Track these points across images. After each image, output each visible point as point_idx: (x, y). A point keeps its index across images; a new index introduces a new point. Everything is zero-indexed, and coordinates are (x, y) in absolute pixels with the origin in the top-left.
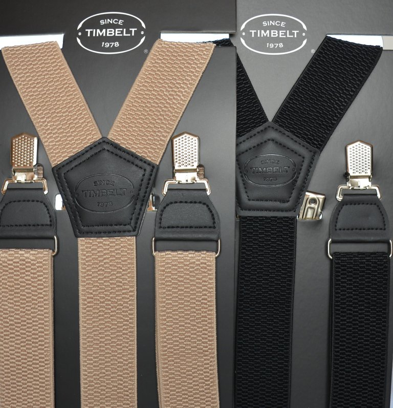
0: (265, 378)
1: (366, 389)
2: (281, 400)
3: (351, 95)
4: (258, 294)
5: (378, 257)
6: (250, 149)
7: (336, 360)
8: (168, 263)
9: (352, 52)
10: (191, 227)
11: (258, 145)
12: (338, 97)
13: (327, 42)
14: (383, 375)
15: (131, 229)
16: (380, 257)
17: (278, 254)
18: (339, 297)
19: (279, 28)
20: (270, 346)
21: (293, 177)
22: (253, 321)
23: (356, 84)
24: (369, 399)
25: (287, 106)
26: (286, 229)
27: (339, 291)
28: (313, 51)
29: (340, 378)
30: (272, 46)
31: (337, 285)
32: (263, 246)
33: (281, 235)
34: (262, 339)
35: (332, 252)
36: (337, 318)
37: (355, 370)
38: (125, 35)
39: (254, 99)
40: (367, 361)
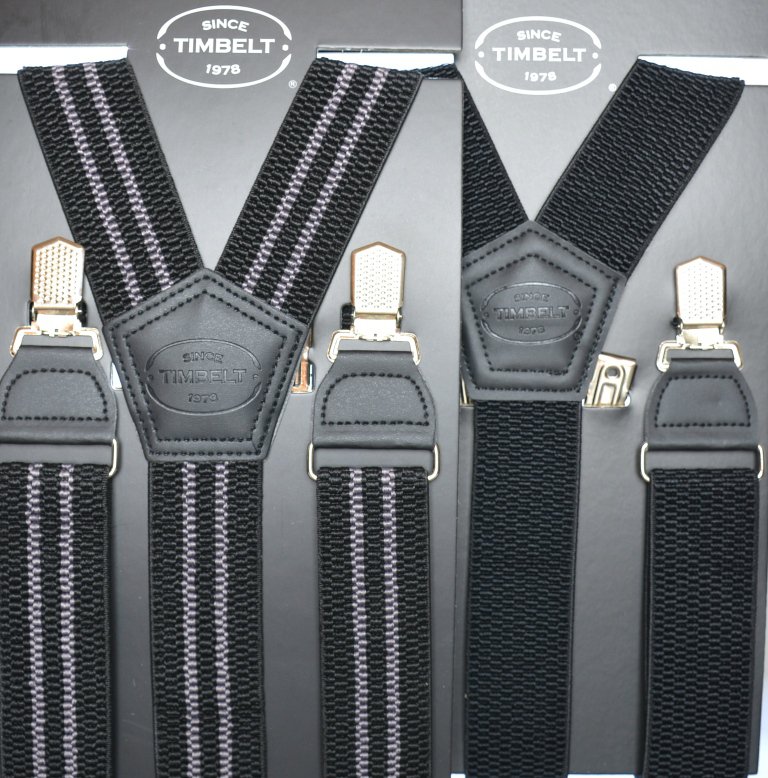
0: (521, 707)
1: (713, 728)
2: (552, 750)
3: (686, 172)
4: (508, 549)
5: (736, 477)
6: (494, 273)
7: (656, 672)
9: (686, 90)
11: (509, 265)
12: (659, 175)
13: (639, 70)
14: (746, 702)
16: (741, 477)
17: (546, 471)
18: (661, 554)
19: (548, 44)
20: (532, 647)
21: (575, 326)
22: (499, 600)
23: (696, 150)
24: (719, 748)
25: (564, 192)
26: (561, 425)
27: (663, 542)
28: (613, 88)
29: (665, 707)
30: (534, 77)
31: (658, 530)
32: (518, 457)
33: (553, 437)
34: (516, 634)
35: (649, 468)
36: (658, 594)
37: (693, 691)
39: (502, 177)
40: (716, 675)
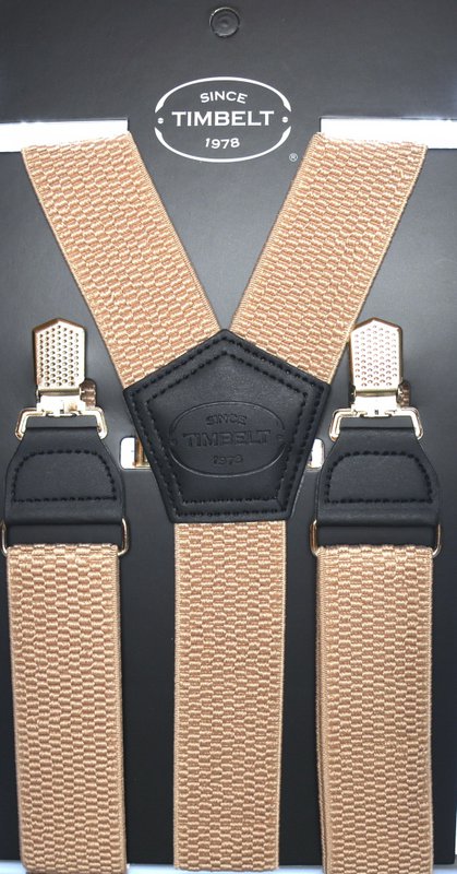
8: (343, 570)
10: (386, 501)
15: (279, 508)
38: (250, 123)
